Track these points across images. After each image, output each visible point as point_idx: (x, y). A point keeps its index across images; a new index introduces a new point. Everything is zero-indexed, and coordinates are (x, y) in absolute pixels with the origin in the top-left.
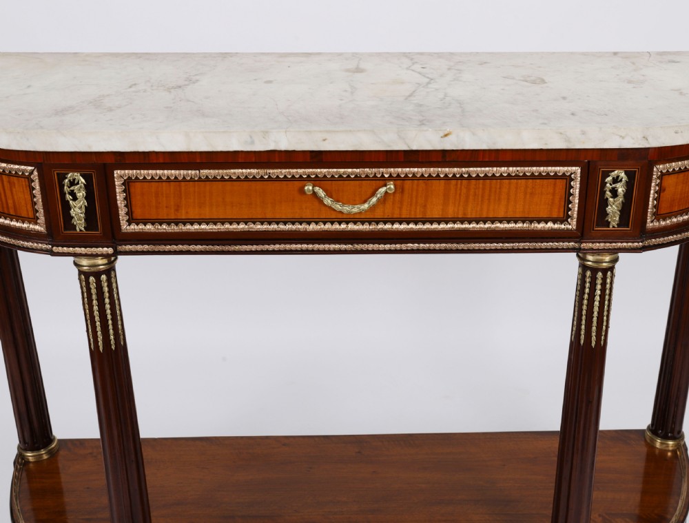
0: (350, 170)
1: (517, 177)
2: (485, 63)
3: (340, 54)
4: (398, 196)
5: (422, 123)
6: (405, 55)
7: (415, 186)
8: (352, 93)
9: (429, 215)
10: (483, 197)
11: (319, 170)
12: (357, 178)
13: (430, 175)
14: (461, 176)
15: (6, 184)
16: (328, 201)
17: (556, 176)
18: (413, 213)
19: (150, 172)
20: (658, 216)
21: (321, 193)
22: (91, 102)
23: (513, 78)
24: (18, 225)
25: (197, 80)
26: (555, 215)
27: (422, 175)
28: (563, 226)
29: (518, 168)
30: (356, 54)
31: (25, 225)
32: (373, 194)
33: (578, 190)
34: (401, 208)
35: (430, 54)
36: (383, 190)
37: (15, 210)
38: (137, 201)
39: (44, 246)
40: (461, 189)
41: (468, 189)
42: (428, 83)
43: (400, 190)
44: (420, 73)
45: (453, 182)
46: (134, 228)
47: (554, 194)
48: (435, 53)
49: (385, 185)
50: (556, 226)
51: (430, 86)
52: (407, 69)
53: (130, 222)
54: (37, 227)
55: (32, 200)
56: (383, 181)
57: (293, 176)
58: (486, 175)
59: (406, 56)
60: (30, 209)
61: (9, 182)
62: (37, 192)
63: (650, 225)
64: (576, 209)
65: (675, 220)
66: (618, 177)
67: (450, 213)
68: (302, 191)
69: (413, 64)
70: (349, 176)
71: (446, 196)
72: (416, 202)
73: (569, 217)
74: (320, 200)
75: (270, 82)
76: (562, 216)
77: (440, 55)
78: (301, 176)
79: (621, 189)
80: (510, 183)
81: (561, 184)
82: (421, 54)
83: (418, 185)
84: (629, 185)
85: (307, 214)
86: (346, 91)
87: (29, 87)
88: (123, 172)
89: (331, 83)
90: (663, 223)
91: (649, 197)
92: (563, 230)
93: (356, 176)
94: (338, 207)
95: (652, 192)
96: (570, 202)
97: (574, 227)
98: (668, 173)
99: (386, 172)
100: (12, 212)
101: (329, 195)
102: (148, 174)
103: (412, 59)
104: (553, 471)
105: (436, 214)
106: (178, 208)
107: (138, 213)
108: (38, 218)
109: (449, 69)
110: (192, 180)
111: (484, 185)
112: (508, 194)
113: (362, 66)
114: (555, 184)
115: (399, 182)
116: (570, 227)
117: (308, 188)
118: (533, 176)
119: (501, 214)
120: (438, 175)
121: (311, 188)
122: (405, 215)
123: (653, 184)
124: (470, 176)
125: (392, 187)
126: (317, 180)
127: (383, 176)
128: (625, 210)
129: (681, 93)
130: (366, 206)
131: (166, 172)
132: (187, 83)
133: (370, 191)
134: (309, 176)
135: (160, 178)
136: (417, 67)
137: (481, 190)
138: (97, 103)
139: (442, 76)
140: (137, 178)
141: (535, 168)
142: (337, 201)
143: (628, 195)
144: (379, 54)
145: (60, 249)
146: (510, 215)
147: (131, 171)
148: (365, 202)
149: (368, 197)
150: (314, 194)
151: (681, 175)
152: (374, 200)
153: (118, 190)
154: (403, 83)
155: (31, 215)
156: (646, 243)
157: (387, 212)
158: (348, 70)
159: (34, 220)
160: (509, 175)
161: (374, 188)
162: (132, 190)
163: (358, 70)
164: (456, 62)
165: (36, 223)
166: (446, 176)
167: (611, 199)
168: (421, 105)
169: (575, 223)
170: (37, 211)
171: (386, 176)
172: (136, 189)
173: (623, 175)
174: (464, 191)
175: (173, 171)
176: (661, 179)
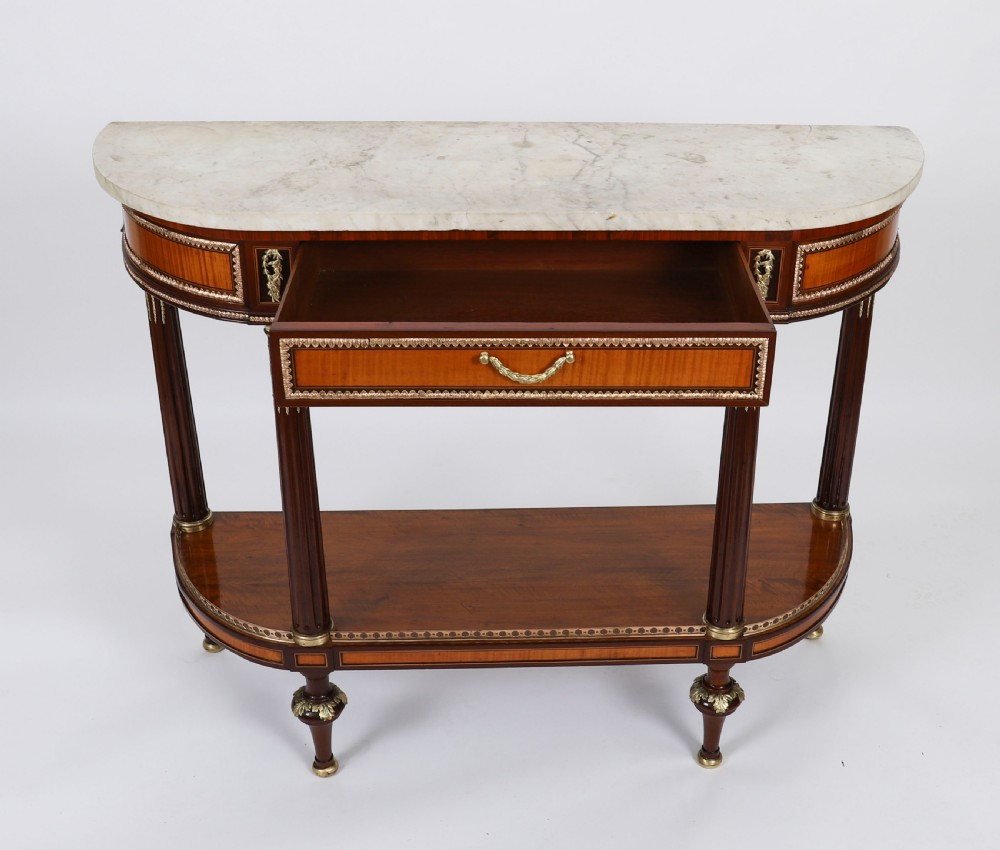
0: (527, 340)
1: (702, 347)
2: (650, 136)
3: (506, 124)
4: (578, 366)
5: (589, 206)
6: (571, 125)
7: (596, 356)
8: (523, 171)
9: (609, 384)
10: (666, 366)
11: (495, 340)
12: (535, 347)
13: (612, 345)
14: (645, 345)
15: (207, 259)
16: (504, 371)
17: (743, 347)
18: (593, 381)
19: (317, 340)
20: (803, 291)
21: (497, 363)
22: (280, 182)
23: (675, 156)
24: (217, 296)
25: (372, 156)
26: (741, 385)
27: (604, 345)
28: (749, 396)
29: (704, 339)
30: (523, 123)
31: (224, 297)
32: (551, 364)
33: (765, 361)
34: (580, 377)
35: (596, 125)
36: (561, 360)
37: (215, 283)
38: (302, 368)
39: (242, 316)
40: (644, 358)
41: (651, 358)
42: (595, 161)
43: (580, 360)
44: (586, 148)
45: (637, 351)
46: (299, 395)
47: (741, 364)
48: (601, 124)
49: (565, 355)
50: (742, 396)
51: (596, 163)
52: (574, 143)
53: (294, 390)
54: (235, 299)
55: (232, 274)
56: (562, 351)
57: (468, 345)
58: (670, 345)
59: (572, 127)
60: (229, 281)
61: (211, 257)
62: (237, 267)
63: (795, 299)
64: (764, 379)
65: (819, 294)
66: (765, 255)
67: (632, 383)
68: (476, 360)
69: (579, 137)
70: (526, 345)
71: (628, 365)
72: (597, 372)
73: (756, 386)
74: (495, 370)
75: (442, 158)
76: (748, 385)
77: (605, 126)
78: (476, 345)
79: (768, 267)
80: (695, 354)
81: (748, 354)
82: (587, 124)
83: (599, 354)
84: (776, 263)
85: (482, 383)
86: (516, 169)
87: (215, 163)
88: (288, 340)
89: (502, 160)
90: (808, 297)
91: (794, 273)
92: (749, 399)
93: (534, 345)
94: (515, 376)
95: (797, 269)
96: (757, 372)
97: (761, 397)
98: (811, 252)
99: (566, 342)
100: (211, 285)
101: (505, 364)
102: (315, 343)
103: (578, 131)
104: (710, 539)
105: (618, 383)
106: (345, 376)
107: (303, 380)
108: (236, 290)
109: (615, 144)
110: (361, 348)
111: (668, 354)
112: (693, 363)
113: (531, 138)
114: (742, 355)
115: (578, 352)
116: (757, 396)
117: (484, 356)
118: (719, 347)
119: (685, 384)
120: (620, 345)
121: (486, 358)
122: (585, 383)
123: (797, 262)
124: (653, 346)
125: (572, 357)
126: (493, 350)
127: (562, 345)
128: (772, 285)
129: (829, 176)
130: (544, 376)
131: (334, 340)
132: (363, 158)
133: (548, 360)
134: (484, 345)
135: (328, 346)
136: (583, 141)
137: (664, 360)
138: (285, 181)
139: (607, 152)
140: (303, 346)
141: (721, 339)
142: (514, 371)
143: (775, 272)
144: (545, 125)
145: (256, 319)
146: (695, 384)
147: (297, 340)
148: (542, 371)
149: (545, 366)
150: (490, 365)
151: (824, 254)
152: (552, 370)
153: (282, 358)
154: (570, 160)
155: (230, 287)
156: (792, 315)
157: (567, 381)
158: (516, 144)
159: (233, 292)
160: (694, 345)
161: (553, 356)
162: (297, 358)
163: (526, 144)
164: (621, 134)
165: (234, 295)
166: (628, 345)
167: (760, 276)
168: (588, 186)
169: (762, 393)
170: (236, 284)
171: (566, 345)
172: (302, 356)
173: (770, 254)
174: (647, 360)
175: (341, 340)
176: (805, 259)
